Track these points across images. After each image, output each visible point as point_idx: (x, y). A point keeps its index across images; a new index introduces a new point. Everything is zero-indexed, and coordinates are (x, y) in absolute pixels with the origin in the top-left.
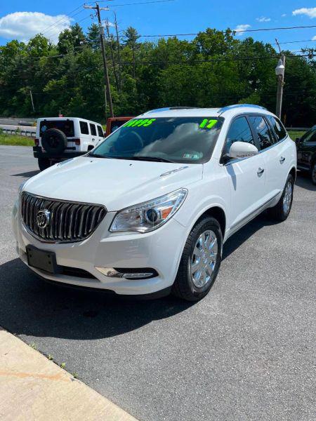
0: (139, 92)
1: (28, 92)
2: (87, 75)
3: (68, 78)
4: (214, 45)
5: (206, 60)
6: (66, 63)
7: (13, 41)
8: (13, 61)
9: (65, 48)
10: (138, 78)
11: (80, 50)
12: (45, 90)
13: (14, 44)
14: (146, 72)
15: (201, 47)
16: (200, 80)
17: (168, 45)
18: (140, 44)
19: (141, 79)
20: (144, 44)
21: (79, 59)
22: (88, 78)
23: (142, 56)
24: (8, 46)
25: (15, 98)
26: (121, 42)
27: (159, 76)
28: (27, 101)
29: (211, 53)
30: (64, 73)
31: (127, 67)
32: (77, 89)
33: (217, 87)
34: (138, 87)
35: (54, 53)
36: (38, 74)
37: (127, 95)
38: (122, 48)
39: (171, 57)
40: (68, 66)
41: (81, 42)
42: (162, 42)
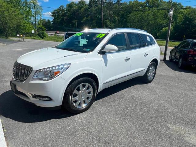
0: (119, 23)
1: (76, 22)
2: (99, 16)
3: (91, 17)
4: (153, 4)
5: (149, 10)
6: (91, 11)
7: (72, 2)
8: (71, 10)
9: (91, 5)
10: (119, 17)
11: (97, 6)
12: (82, 21)
13: (72, 3)
14: (123, 15)
15: (148, 5)
16: (146, 18)
17: (133, 4)
18: (122, 3)
19: (121, 18)
20: (123, 3)
21: (96, 9)
22: (99, 17)
23: (122, 8)
24: (70, 4)
25: (71, 24)
26: (114, 2)
27: (128, 16)
28: (75, 26)
29: (152, 7)
30: (90, 15)
31: (115, 13)
32: (94, 21)
33: (153, 22)
34: (119, 21)
35: (87, 7)
36: (80, 15)
37: (114, 24)
38: (114, 5)
39: (134, 9)
40: (91, 12)
41: (98, 3)
42: (131, 2)
